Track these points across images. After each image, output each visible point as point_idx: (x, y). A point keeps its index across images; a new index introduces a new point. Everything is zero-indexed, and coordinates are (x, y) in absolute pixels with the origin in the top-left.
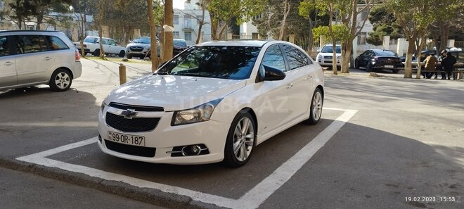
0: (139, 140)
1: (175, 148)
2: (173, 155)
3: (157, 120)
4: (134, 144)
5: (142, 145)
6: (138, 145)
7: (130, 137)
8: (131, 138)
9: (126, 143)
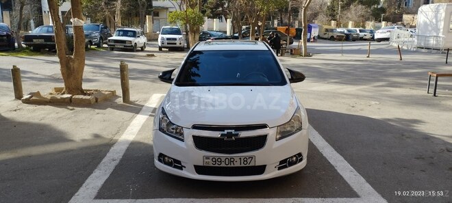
0: (249, 161)
1: (281, 162)
2: (280, 168)
3: (264, 138)
4: (243, 165)
5: (251, 165)
6: (247, 165)
7: (236, 159)
8: (238, 159)
9: (232, 165)
